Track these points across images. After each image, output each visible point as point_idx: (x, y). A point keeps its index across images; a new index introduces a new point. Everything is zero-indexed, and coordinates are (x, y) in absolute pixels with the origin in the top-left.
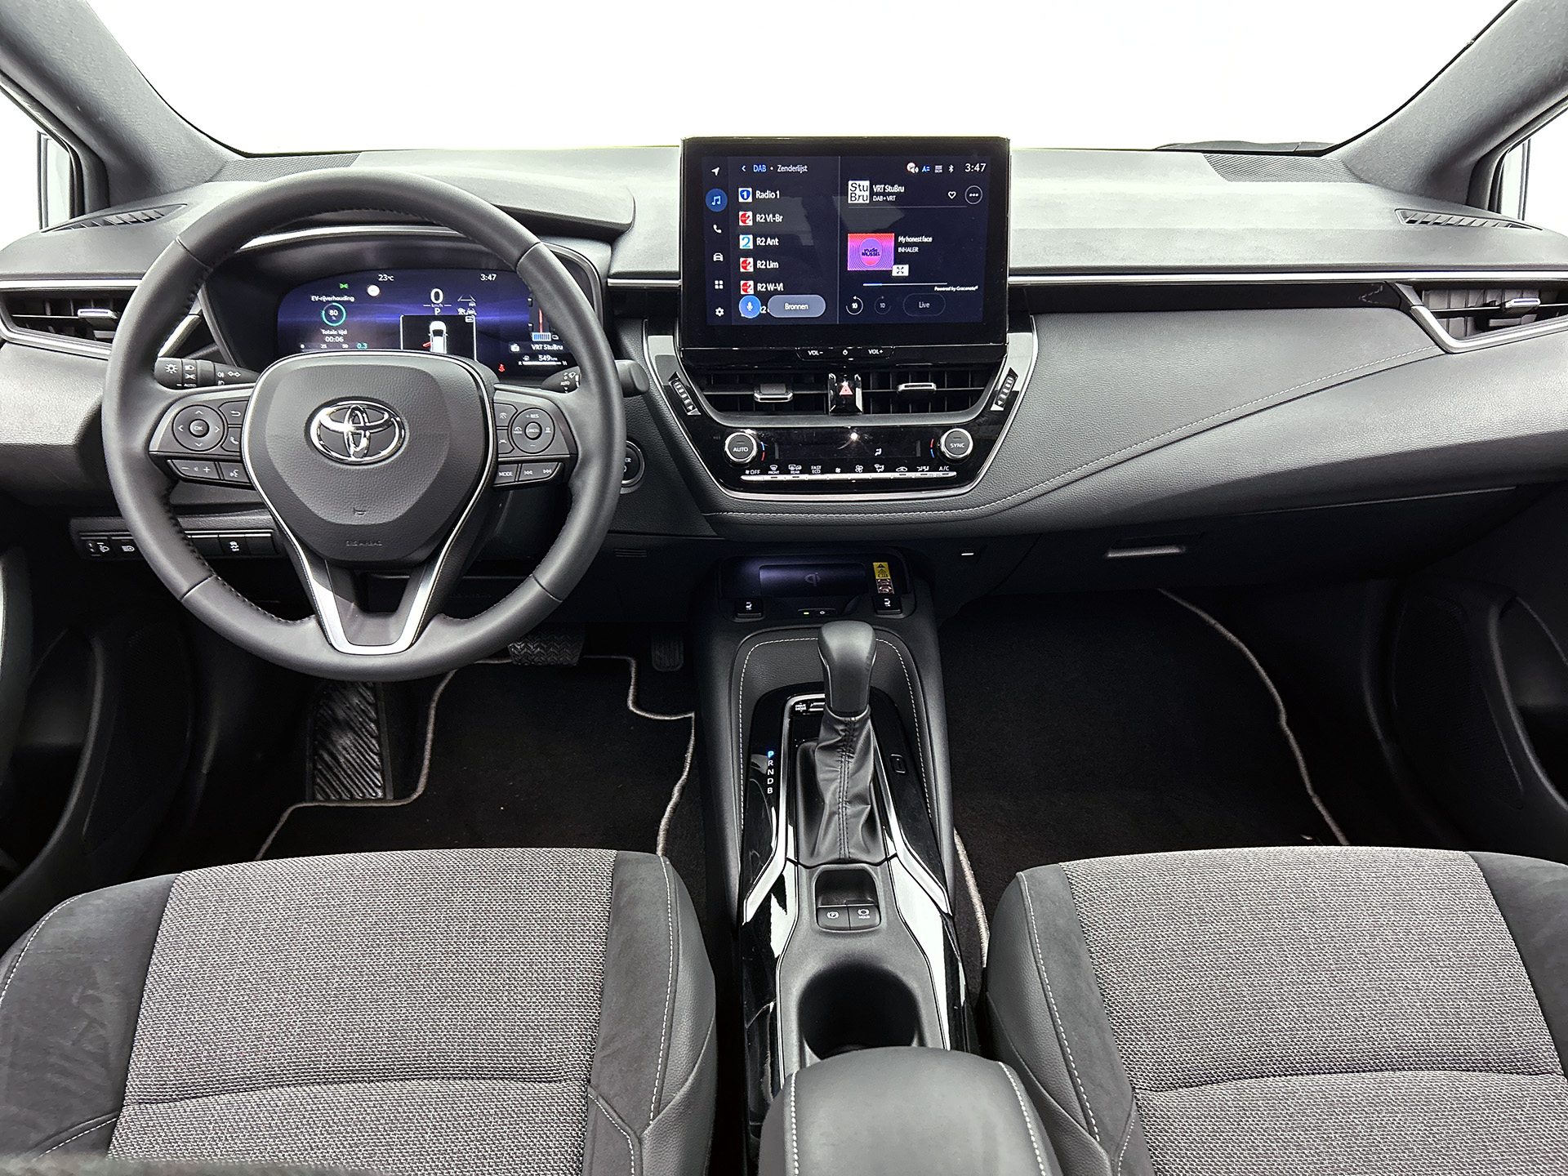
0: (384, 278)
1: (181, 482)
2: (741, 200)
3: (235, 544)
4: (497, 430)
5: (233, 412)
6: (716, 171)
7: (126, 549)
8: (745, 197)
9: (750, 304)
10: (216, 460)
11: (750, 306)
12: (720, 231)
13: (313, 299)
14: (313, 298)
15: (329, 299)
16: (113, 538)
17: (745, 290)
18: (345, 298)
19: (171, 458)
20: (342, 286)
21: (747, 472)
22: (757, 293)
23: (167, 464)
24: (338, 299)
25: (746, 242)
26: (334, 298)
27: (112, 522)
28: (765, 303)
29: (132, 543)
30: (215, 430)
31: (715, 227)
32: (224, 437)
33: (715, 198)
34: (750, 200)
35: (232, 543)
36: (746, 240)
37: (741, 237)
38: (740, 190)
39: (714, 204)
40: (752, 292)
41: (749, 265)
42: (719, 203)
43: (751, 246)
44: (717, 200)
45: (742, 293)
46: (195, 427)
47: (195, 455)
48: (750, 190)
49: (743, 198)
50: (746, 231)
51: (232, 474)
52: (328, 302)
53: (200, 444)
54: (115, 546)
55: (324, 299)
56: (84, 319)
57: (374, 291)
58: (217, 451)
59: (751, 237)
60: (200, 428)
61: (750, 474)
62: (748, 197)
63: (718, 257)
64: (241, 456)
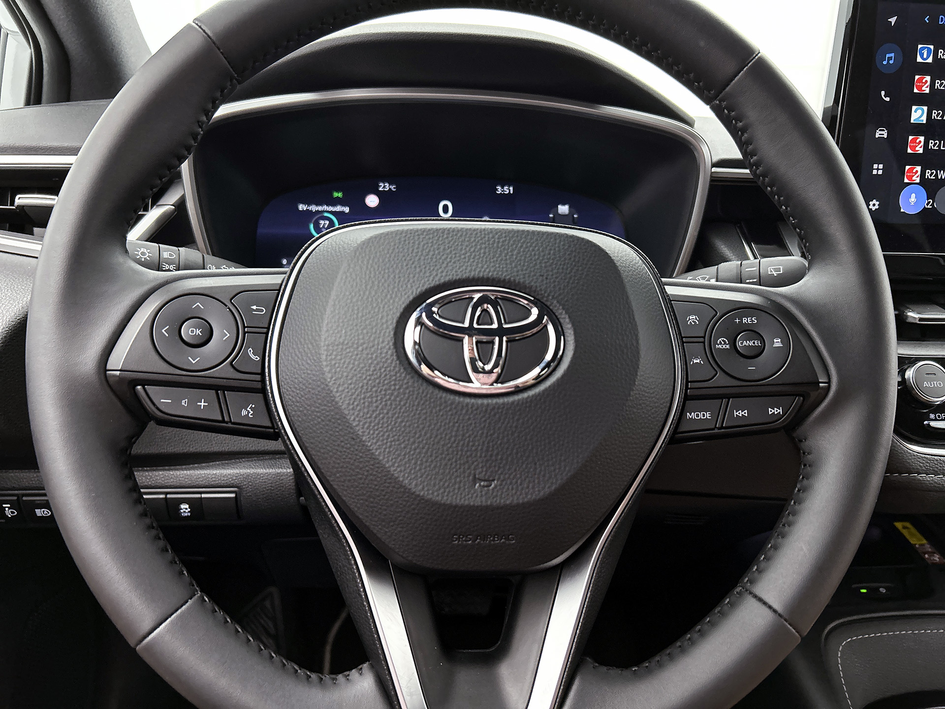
0: (384, 187)
1: (152, 424)
2: (919, 60)
3: (187, 506)
4: (683, 342)
5: (254, 307)
6: (893, 20)
7: (39, 512)
8: (925, 56)
9: (913, 195)
10: (219, 388)
11: (913, 199)
12: (888, 99)
13: (300, 209)
14: (302, 207)
15: (320, 208)
16: (24, 498)
17: (910, 178)
18: (339, 208)
19: (144, 383)
20: (336, 195)
21: (932, 416)
22: (924, 182)
23: (135, 394)
24: (331, 209)
25: (919, 114)
26: (325, 208)
27: (23, 477)
28: (931, 195)
29: (47, 505)
30: (222, 335)
31: (883, 93)
32: (236, 346)
33: (888, 56)
34: (930, 60)
35: (182, 506)
36: (919, 112)
37: (914, 108)
38: (920, 46)
39: (885, 63)
40: (918, 181)
41: (917, 145)
42: (891, 62)
43: (924, 120)
44: (890, 59)
45: (906, 181)
46: (190, 331)
47: (184, 379)
48: (932, 47)
49: (922, 57)
50: (921, 100)
51: (244, 413)
52: (318, 212)
53: (194, 359)
54: (25, 509)
55: (314, 208)
56: (22, 208)
57: (372, 201)
58: (224, 371)
59: (925, 108)
60: (198, 332)
61: (936, 420)
62: (928, 57)
63: (882, 133)
64: (263, 381)
